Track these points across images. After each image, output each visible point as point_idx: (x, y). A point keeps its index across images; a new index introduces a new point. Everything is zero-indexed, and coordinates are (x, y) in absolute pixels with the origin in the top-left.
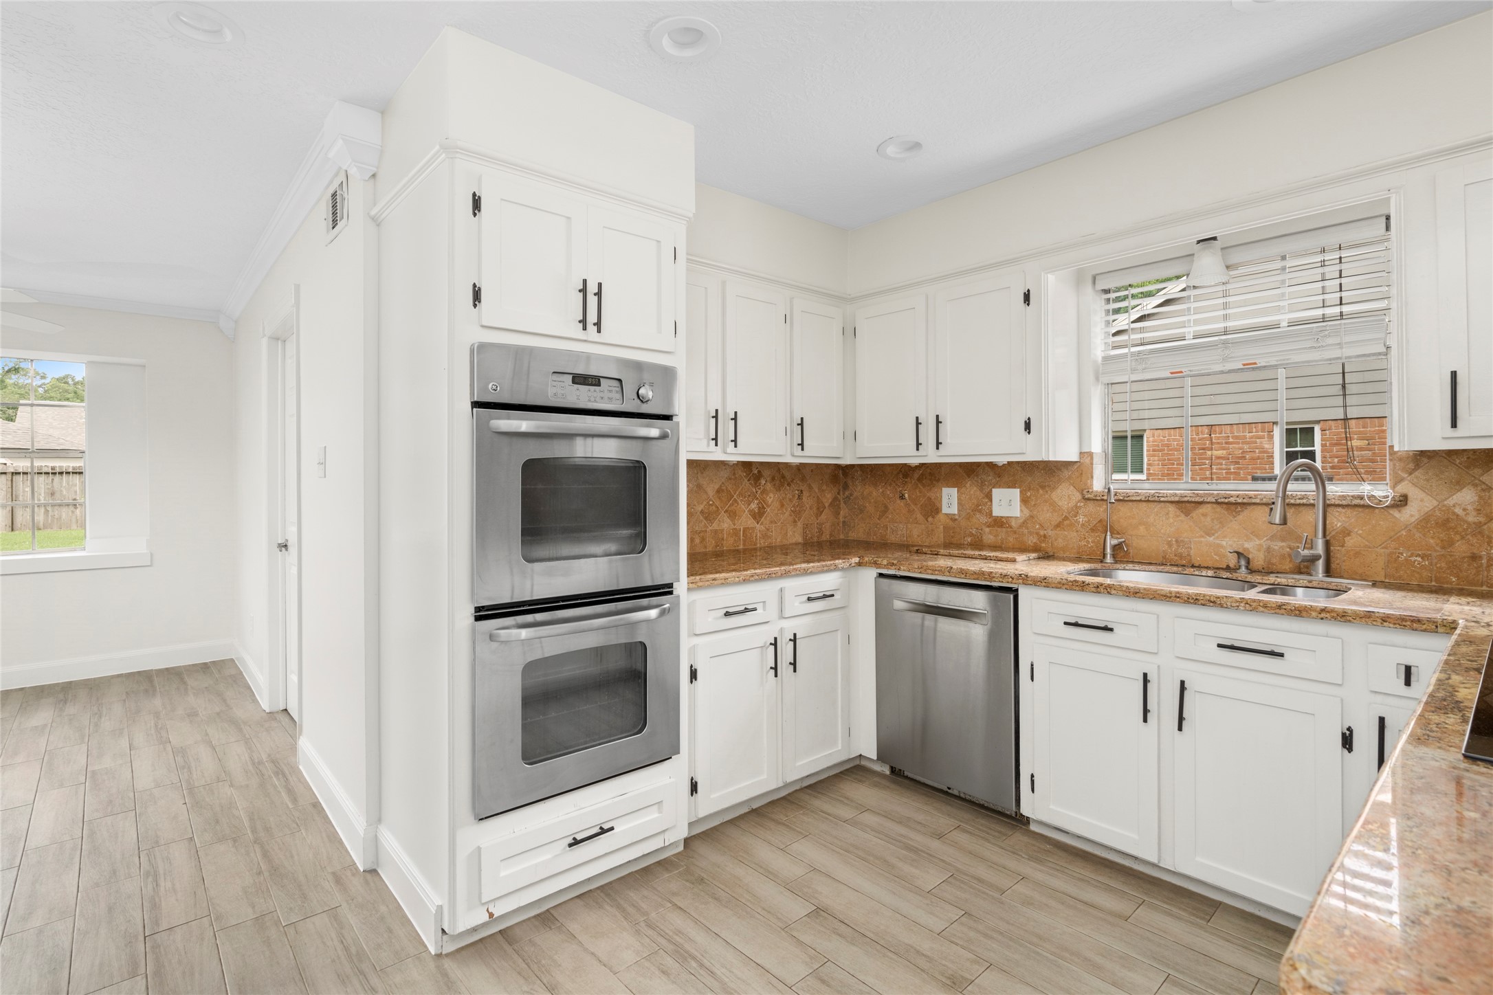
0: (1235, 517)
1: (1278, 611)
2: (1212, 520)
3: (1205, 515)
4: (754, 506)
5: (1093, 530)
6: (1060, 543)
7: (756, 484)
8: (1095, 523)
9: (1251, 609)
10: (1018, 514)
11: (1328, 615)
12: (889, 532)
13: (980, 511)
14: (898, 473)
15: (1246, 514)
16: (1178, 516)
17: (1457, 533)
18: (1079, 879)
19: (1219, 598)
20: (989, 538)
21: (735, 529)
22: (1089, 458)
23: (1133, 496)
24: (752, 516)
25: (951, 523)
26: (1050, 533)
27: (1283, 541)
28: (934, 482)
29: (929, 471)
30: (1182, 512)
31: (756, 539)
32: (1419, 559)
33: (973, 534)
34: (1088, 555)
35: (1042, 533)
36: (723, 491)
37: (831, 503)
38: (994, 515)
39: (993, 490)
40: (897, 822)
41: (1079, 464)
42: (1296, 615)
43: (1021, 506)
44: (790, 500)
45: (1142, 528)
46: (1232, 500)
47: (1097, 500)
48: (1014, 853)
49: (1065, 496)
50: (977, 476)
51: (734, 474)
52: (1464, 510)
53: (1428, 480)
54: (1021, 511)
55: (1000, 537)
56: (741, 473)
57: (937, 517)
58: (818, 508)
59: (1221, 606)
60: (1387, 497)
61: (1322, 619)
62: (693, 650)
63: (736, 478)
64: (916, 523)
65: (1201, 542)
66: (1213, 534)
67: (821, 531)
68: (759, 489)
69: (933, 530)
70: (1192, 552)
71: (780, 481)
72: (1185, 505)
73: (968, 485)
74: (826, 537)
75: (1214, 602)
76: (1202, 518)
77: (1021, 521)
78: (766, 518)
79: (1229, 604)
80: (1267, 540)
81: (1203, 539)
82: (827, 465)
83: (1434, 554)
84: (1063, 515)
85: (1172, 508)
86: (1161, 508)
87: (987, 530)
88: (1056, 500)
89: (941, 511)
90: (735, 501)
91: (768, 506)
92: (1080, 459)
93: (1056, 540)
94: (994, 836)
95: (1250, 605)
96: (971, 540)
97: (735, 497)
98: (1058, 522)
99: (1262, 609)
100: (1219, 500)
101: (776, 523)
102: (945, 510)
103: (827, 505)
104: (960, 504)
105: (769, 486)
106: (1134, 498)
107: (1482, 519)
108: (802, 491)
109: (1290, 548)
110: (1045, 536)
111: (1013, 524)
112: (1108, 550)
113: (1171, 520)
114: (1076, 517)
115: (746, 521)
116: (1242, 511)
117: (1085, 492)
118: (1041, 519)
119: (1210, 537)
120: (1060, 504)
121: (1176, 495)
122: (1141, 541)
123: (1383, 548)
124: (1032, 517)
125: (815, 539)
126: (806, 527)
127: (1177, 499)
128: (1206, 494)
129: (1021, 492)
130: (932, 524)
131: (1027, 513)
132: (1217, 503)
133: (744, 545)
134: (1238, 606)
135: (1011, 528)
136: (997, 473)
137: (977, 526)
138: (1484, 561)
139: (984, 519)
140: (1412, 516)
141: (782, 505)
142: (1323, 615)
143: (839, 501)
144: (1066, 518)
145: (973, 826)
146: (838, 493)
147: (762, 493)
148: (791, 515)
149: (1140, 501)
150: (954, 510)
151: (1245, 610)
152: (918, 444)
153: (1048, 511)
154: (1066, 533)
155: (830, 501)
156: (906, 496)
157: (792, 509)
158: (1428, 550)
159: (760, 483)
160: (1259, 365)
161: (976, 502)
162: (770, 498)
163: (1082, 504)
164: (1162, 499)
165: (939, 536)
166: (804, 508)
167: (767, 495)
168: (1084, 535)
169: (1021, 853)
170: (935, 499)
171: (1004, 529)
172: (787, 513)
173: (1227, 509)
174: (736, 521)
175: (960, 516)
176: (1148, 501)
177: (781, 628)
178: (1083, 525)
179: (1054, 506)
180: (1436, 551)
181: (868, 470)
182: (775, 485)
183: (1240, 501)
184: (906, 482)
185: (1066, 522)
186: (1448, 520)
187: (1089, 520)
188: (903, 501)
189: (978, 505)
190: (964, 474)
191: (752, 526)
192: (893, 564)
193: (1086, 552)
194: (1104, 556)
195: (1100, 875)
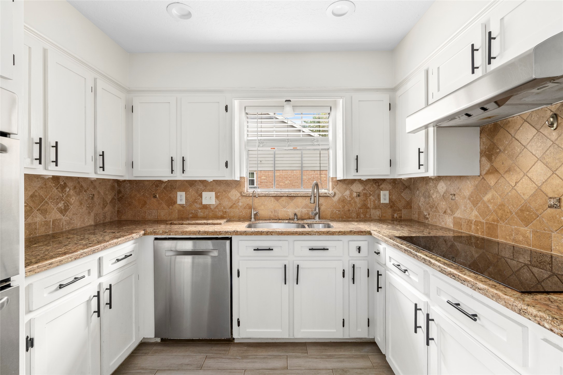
0: (292, 201)
1: (327, 234)
2: (285, 202)
3: (283, 201)
4: (61, 205)
5: (245, 208)
6: (232, 214)
7: (62, 191)
8: (246, 205)
9: (319, 234)
10: (214, 203)
11: (340, 234)
12: (147, 215)
13: (196, 202)
14: (153, 185)
15: (296, 200)
16: (275, 201)
17: (346, 203)
18: (264, 358)
19: (309, 232)
20: (200, 214)
21: (46, 221)
22: (244, 179)
23: (260, 194)
24: (59, 212)
25: (182, 208)
26: (228, 210)
27: (305, 208)
28: (173, 189)
29: (170, 184)
30: (276, 200)
31: (63, 226)
32: (338, 212)
33: (193, 213)
34: (243, 218)
35: (224, 210)
36: (36, 196)
37: (111, 201)
38: (203, 204)
39: (203, 192)
40: (177, 370)
41: (240, 182)
42: (332, 235)
43: (215, 199)
44: (86, 200)
45: (262, 206)
46: (292, 195)
47: (247, 196)
48: (235, 359)
49: (234, 194)
50: (195, 186)
51: (45, 184)
52: (347, 197)
53: (340, 188)
54: (216, 201)
55: (206, 214)
56: (51, 184)
57: (174, 206)
58: (103, 204)
59: (310, 235)
60: (332, 193)
61: (339, 235)
62: (29, 323)
63: (47, 187)
64: (163, 209)
65: (282, 211)
66: (286, 208)
67: (105, 217)
68: (65, 194)
69: (172, 212)
70: (279, 214)
71: (80, 189)
72: (277, 197)
73: (190, 191)
74: (108, 220)
75: (308, 234)
76: (282, 202)
77: (216, 206)
78: (69, 213)
79: (313, 234)
80: (301, 208)
81: (282, 209)
82: (109, 180)
83: (341, 210)
84: (233, 202)
85: (272, 199)
86: (269, 198)
87: (200, 211)
88: (230, 196)
89: (177, 202)
90: (46, 202)
91: (71, 204)
92: (240, 179)
93: (230, 213)
94: (223, 354)
95: (319, 233)
96: (192, 216)
97: (46, 200)
98: (231, 205)
99: (322, 234)
100: (288, 195)
101: (77, 215)
102: (179, 202)
103: (108, 202)
104: (186, 199)
105: (72, 192)
106: (260, 195)
107: (351, 199)
108: (94, 195)
109: (307, 211)
110: (225, 212)
111: (212, 207)
112: (253, 216)
113: (273, 203)
114: (238, 203)
115: (54, 215)
116: (294, 199)
117: (242, 193)
118: (224, 205)
119: (285, 208)
120: (232, 198)
121: (275, 194)
122: (263, 212)
123: (330, 209)
124: (220, 204)
125: (102, 222)
126: (96, 215)
127: (275, 195)
128: (284, 193)
129: (215, 193)
130: (171, 209)
131: (218, 202)
132: (288, 196)
133: (53, 230)
134: (315, 234)
135: (211, 209)
136: (205, 185)
137: (195, 209)
138: (351, 211)
139: (198, 206)
140: (336, 199)
141: (81, 204)
142: (339, 234)
143: (115, 200)
144: (234, 204)
145: (212, 353)
146: (115, 196)
147: (67, 196)
148: (87, 209)
149: (263, 196)
150: (183, 202)
151: (318, 235)
152: (172, 171)
153: (227, 201)
154: (234, 210)
155: (110, 200)
156: (157, 196)
157: (88, 205)
158: (340, 209)
159: (65, 191)
160: (297, 149)
161: (194, 198)
162: (73, 199)
163: (241, 198)
164: (270, 195)
165: (176, 215)
166: (95, 205)
167: (71, 198)
168: (241, 210)
169: (238, 357)
170: (173, 197)
171: (208, 210)
172: (85, 208)
173: (290, 198)
174: (47, 216)
175: (186, 205)
176: (266, 196)
177: (100, 283)
178: (241, 206)
179: (229, 199)
180: (341, 209)
181: (134, 183)
182: (76, 191)
183: (294, 195)
184: (157, 189)
185: (234, 206)
186: (344, 200)
187: (243, 204)
188: (155, 199)
189: (195, 200)
190: (189, 186)
191: (59, 218)
192: (166, 232)
193: (242, 217)
194: (251, 218)
195: (269, 352)
